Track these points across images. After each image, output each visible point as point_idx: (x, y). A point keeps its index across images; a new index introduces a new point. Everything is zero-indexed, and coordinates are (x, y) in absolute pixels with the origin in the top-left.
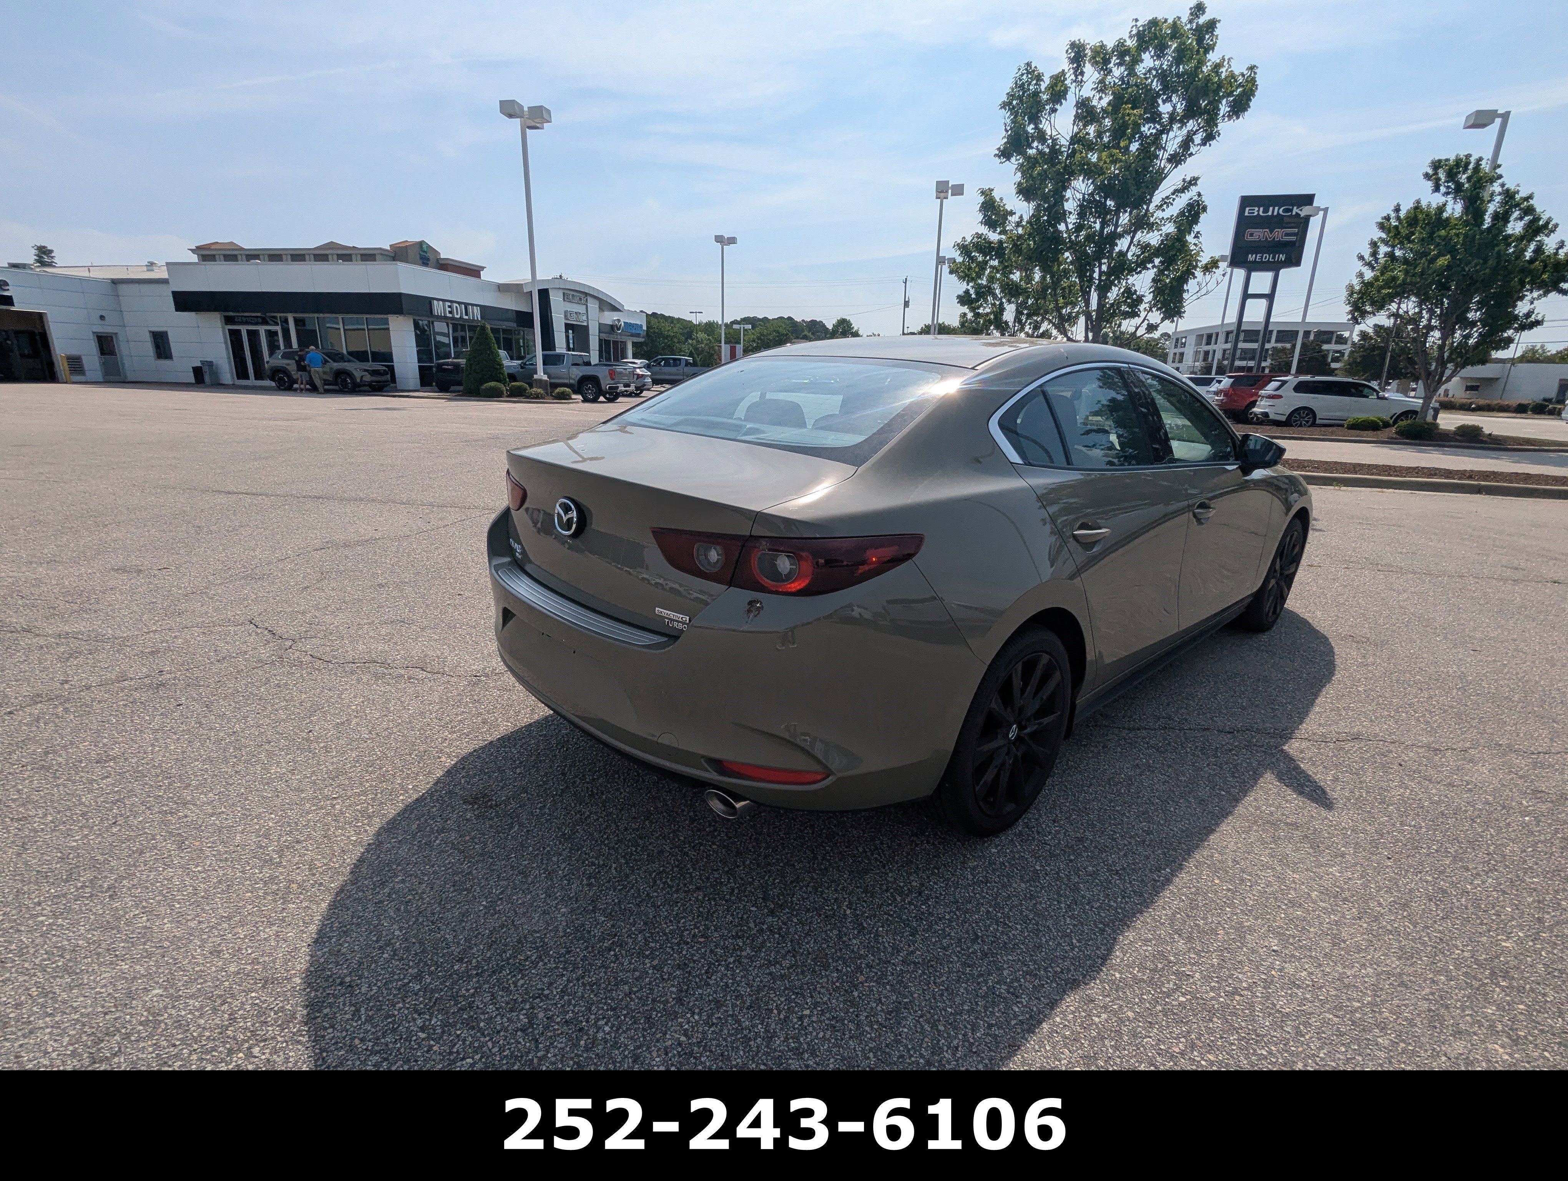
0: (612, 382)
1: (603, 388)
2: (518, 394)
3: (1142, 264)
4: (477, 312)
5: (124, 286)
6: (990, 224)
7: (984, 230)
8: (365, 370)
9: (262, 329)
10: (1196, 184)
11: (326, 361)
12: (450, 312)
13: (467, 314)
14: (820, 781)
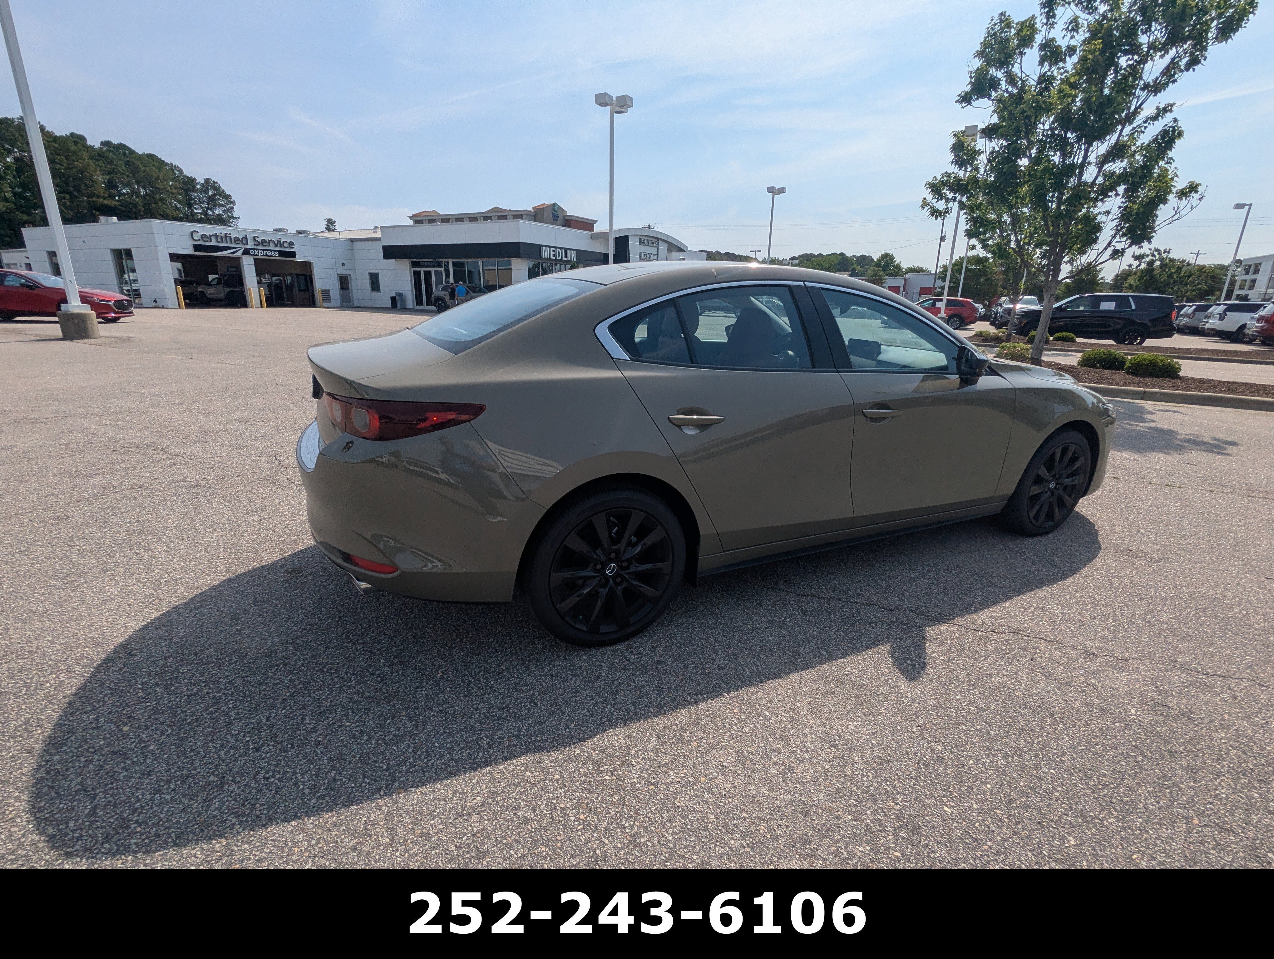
3: (1104, 192)
4: (573, 254)
5: (358, 243)
6: (961, 163)
7: (954, 169)
9: (433, 270)
10: (1171, 111)
11: (468, 292)
12: (554, 255)
13: (566, 256)
14: (391, 573)
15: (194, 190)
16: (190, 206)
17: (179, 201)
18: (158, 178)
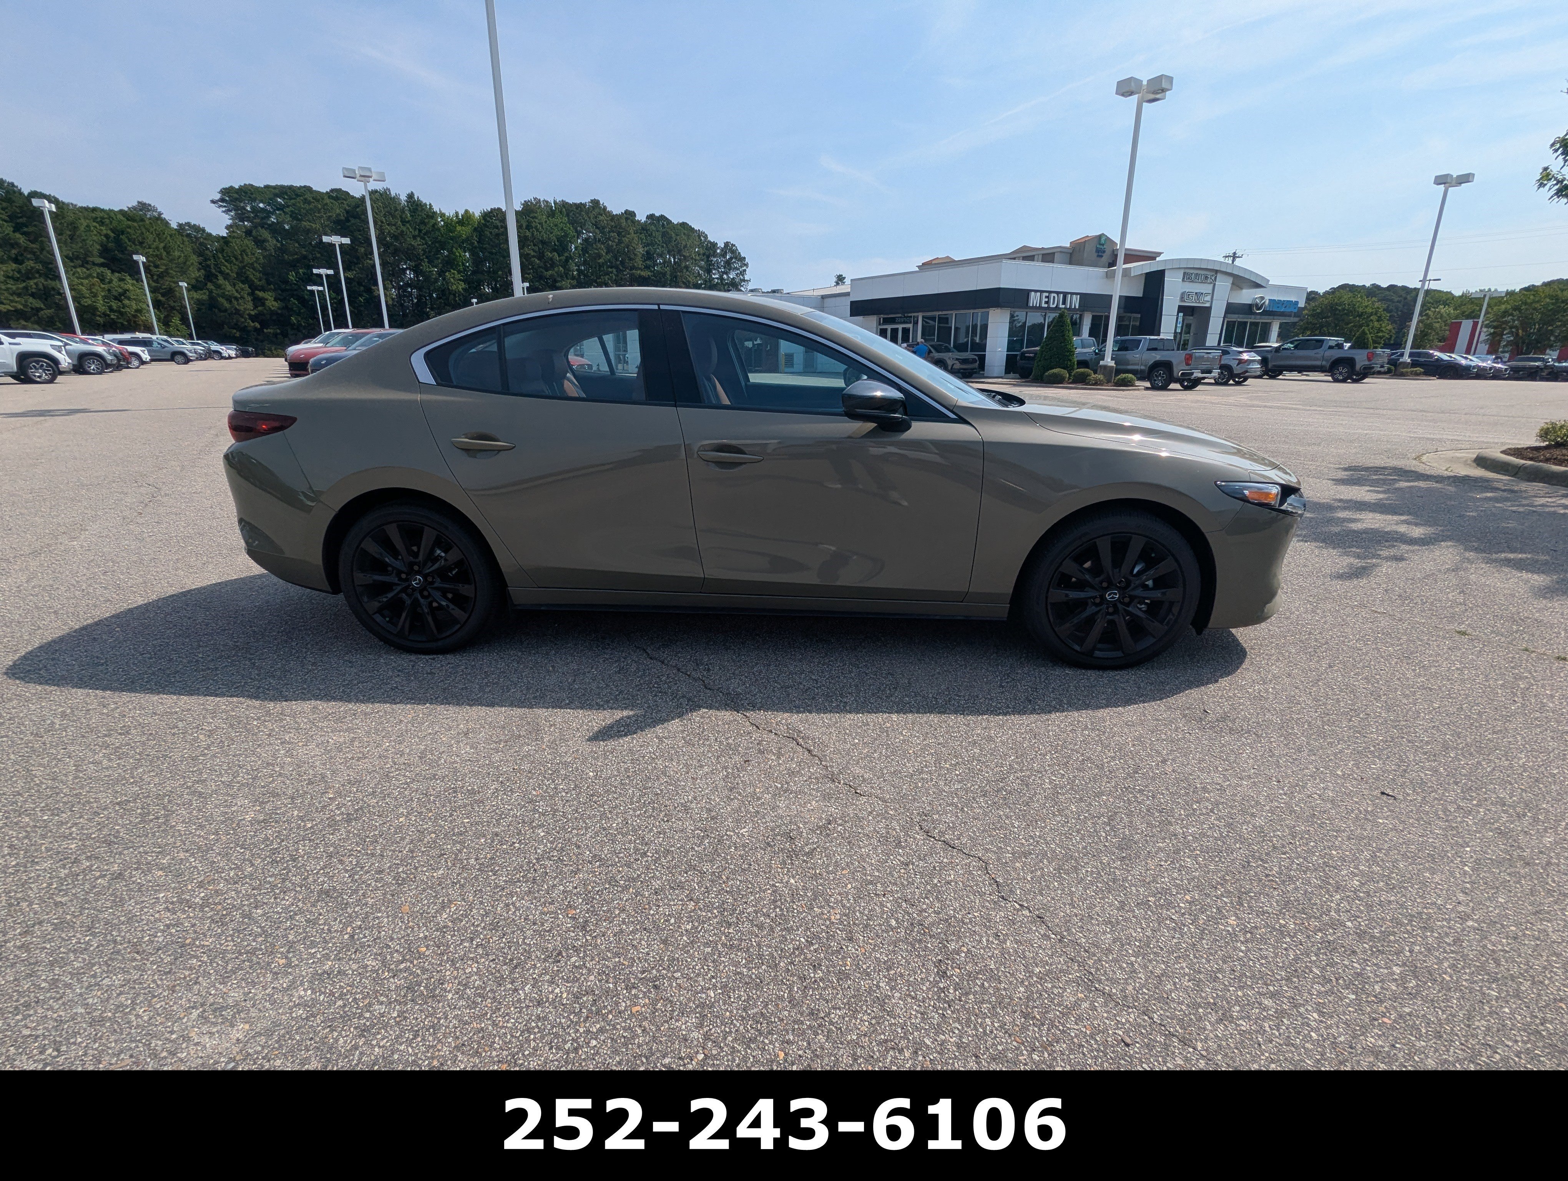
0: (1187, 368)
1: (1175, 374)
2: (1081, 381)
4: (1076, 300)
8: (957, 359)
12: (1047, 303)
13: (1064, 303)
15: (715, 255)
16: (709, 271)
17: (701, 267)
18: (685, 246)
